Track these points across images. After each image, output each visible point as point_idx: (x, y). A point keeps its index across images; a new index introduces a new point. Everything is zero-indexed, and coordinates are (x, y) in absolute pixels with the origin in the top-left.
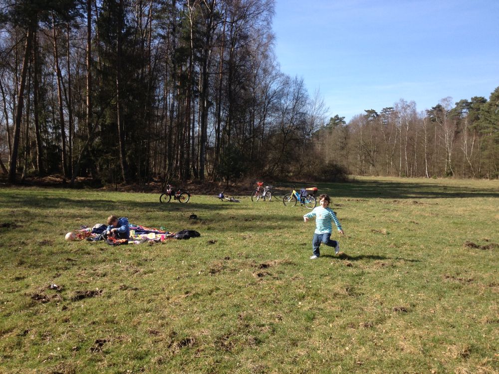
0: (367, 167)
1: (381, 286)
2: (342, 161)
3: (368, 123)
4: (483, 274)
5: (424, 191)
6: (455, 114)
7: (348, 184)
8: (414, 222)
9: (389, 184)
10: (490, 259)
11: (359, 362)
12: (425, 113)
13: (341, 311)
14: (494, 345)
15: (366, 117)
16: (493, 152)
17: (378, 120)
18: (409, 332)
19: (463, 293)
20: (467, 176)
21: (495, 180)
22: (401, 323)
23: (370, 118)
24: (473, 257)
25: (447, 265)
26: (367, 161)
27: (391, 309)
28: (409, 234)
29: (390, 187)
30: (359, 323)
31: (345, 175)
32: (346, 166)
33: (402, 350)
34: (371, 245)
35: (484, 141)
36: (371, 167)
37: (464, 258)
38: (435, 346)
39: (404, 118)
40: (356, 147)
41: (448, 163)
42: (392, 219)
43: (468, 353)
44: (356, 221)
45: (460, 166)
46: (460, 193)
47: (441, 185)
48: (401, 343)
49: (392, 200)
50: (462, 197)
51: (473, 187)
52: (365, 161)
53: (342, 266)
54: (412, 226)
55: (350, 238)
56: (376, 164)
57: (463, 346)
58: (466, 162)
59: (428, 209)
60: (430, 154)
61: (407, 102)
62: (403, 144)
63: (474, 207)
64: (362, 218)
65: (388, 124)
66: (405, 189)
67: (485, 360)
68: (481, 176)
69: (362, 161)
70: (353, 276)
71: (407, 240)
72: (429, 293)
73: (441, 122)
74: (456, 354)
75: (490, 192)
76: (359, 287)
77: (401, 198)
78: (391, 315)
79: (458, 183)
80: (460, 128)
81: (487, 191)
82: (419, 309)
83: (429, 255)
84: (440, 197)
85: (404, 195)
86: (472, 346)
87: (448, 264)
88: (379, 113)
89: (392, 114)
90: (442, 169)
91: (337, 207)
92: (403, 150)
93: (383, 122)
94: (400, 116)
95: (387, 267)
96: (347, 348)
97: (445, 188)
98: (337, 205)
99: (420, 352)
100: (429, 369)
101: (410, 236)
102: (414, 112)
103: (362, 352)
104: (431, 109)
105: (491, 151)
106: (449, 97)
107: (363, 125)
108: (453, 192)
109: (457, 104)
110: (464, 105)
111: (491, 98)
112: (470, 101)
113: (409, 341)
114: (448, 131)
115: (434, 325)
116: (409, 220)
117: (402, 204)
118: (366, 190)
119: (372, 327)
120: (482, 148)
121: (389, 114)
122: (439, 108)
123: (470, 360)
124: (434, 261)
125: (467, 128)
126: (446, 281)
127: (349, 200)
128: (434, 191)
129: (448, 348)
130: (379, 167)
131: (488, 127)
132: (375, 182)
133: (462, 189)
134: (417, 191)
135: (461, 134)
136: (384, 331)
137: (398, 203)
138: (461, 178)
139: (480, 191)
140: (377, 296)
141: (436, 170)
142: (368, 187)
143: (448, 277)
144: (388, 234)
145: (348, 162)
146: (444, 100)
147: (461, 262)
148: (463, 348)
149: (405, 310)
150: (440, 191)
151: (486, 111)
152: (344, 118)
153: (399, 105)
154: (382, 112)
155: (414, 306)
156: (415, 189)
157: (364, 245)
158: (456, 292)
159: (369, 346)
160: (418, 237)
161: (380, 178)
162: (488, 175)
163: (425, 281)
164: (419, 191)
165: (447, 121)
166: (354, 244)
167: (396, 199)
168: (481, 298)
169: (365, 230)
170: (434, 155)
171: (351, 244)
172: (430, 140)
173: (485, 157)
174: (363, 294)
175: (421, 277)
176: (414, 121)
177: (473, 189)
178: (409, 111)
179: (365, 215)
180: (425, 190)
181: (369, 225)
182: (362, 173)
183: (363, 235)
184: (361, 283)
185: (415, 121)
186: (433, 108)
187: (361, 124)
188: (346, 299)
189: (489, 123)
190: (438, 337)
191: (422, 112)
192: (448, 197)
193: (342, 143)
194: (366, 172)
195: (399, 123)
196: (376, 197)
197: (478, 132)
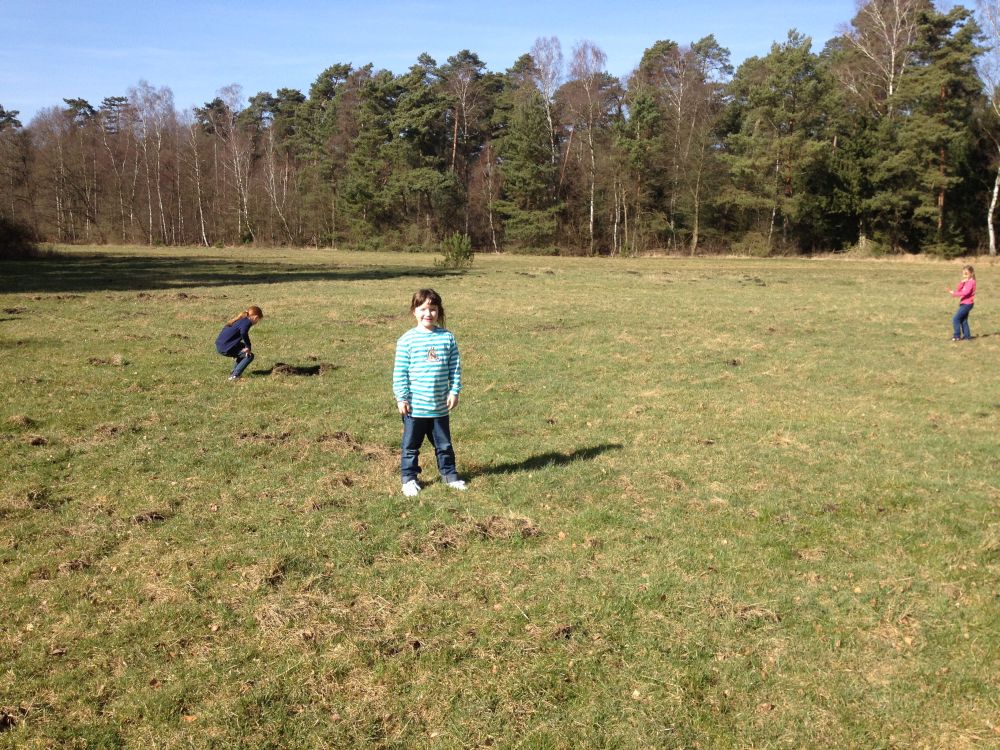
0: (78, 225)
1: (108, 474)
2: (20, 212)
3: (74, 128)
4: (308, 420)
5: (199, 273)
6: (250, 121)
7: (36, 263)
8: (179, 336)
9: (129, 260)
10: (319, 393)
11: (57, 651)
12: (192, 114)
13: (16, 547)
14: (325, 548)
15: (69, 115)
16: (320, 198)
17: (97, 124)
18: (168, 559)
19: (272, 463)
20: (279, 243)
21: (327, 249)
22: (151, 544)
23: (78, 118)
24: (290, 392)
25: (243, 412)
26: (78, 212)
27: (129, 520)
28: (170, 361)
29: (131, 267)
30: (56, 565)
31: (30, 243)
32: (30, 221)
33: (152, 599)
34: (88, 391)
35: (305, 175)
36: (88, 226)
37: (275, 395)
38: (218, 577)
39: (150, 121)
40: (51, 180)
41: (242, 216)
42: (136, 332)
43: (280, 574)
44: (56, 343)
45: (265, 222)
46: (268, 275)
47: (233, 260)
48: (150, 586)
49: (134, 294)
50: (270, 282)
51: (289, 263)
52: (73, 212)
53: (20, 446)
54: (176, 344)
55: (39, 381)
56: (98, 218)
57: (270, 563)
58: (276, 216)
59: (208, 309)
60: (208, 197)
61: (153, 88)
62: (152, 176)
63: (291, 299)
64: (69, 336)
65: (118, 133)
66: (163, 270)
67: (308, 581)
68: (303, 242)
69: (66, 213)
70: (47, 464)
71: (164, 373)
72: (208, 473)
73: (225, 135)
74: (258, 581)
75: (319, 272)
76: (61, 486)
77: (154, 287)
78: (129, 532)
79: (263, 255)
80: (261, 148)
81: (314, 269)
82: (187, 508)
83: (208, 398)
84: (230, 284)
85: (161, 282)
86: (287, 559)
87: (245, 411)
88: (96, 108)
89: (124, 111)
90: (232, 228)
91: (11, 315)
92: (154, 188)
93: (107, 128)
94: (141, 117)
95: (123, 434)
96: (30, 627)
97: (240, 265)
98: (11, 312)
99: (190, 595)
100: (206, 626)
101: (172, 365)
102: (170, 109)
103: (66, 625)
104: (204, 106)
105: (318, 195)
106: (236, 86)
107: (64, 132)
108: (254, 273)
109: (252, 100)
110: (265, 103)
111: (312, 93)
112: (275, 96)
113: (166, 577)
114: (239, 154)
115: (216, 534)
116: (170, 333)
117: (155, 301)
118: (77, 275)
119: (88, 567)
120: (301, 189)
121: (119, 111)
122: (217, 107)
123: (283, 587)
124: (220, 408)
125: (274, 149)
126: (240, 443)
127: (39, 299)
128: (220, 272)
129: (244, 574)
130: (105, 225)
131: (310, 150)
132: (99, 257)
133: (270, 267)
134: (186, 274)
135: (263, 160)
136: (114, 569)
137: (148, 299)
138: (269, 246)
139: (302, 269)
140: (101, 498)
141: (222, 231)
142: (83, 268)
143: (245, 436)
144: (127, 364)
145: (34, 213)
146: (227, 90)
147: (269, 403)
148: (269, 566)
149: (158, 517)
150: (230, 272)
151: (304, 119)
152: (18, 112)
153: (139, 94)
154: (101, 105)
155: (178, 504)
156: (183, 269)
157: (72, 393)
158: (258, 463)
159: (80, 608)
160: (189, 365)
161: (110, 249)
162: (315, 239)
163: (202, 451)
164: (190, 273)
165: (236, 134)
166: (50, 395)
167: (143, 292)
168: (305, 466)
169: (75, 361)
170: (216, 201)
171: (41, 396)
172: (206, 171)
173: (308, 206)
174: (69, 500)
175: (192, 443)
176: (170, 130)
177: (290, 268)
178: (159, 108)
179: (77, 329)
180: (202, 271)
181: (85, 349)
182: (68, 238)
183: (71, 372)
184: (65, 477)
185: (174, 130)
186: (208, 106)
187: (57, 130)
188: (29, 519)
189: (311, 142)
190: (224, 556)
191: (186, 111)
192: (246, 283)
193: (17, 169)
194: (77, 236)
195: (142, 131)
196: (101, 289)
197: (293, 158)
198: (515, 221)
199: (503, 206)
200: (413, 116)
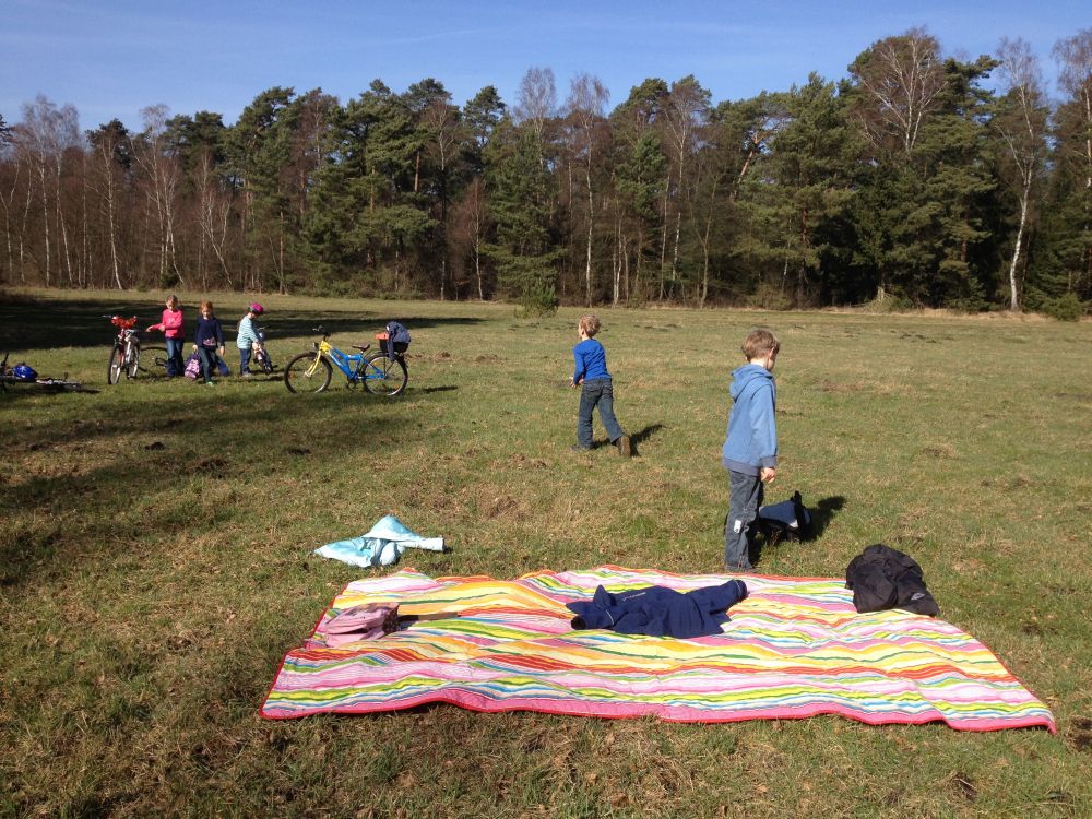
12: (87, 137)
39: (49, 143)
104: (99, 128)
110: (184, 127)
122: (115, 130)
178: (60, 129)
186: (103, 128)
191: (84, 135)
198: (510, 267)
199: (495, 250)
200: (392, 149)
